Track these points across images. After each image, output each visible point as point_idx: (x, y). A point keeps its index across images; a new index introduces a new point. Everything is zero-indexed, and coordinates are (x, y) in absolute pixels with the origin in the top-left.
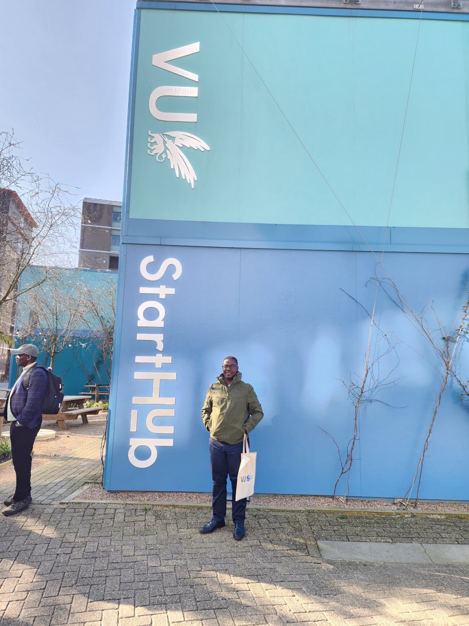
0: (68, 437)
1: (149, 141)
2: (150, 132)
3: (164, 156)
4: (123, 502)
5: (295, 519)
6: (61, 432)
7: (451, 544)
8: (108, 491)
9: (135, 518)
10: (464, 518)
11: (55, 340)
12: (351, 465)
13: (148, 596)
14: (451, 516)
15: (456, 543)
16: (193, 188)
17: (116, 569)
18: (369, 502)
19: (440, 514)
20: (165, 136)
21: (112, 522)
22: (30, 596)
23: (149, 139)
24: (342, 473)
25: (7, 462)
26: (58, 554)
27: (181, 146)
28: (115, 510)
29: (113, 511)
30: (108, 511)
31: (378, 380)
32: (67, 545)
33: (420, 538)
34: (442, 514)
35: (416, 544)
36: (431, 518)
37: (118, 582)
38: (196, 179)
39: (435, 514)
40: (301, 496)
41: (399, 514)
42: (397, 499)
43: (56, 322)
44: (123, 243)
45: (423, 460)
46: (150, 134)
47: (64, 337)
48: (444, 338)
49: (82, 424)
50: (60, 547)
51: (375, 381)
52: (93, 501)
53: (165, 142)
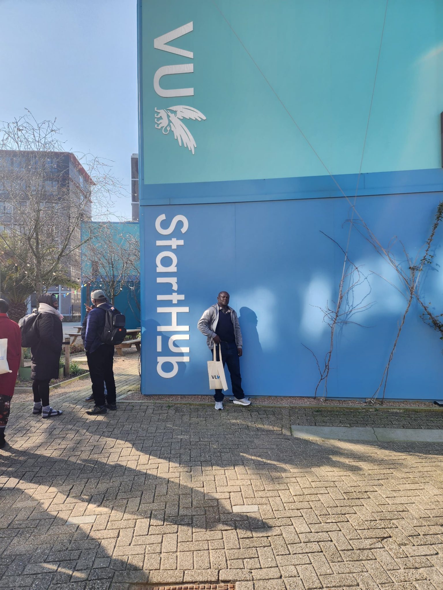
0: (123, 361)
1: (156, 116)
2: (156, 108)
3: (168, 129)
4: (153, 402)
5: (280, 412)
6: (119, 358)
7: (398, 428)
8: (144, 395)
9: (161, 412)
10: (420, 412)
11: (113, 285)
12: (328, 373)
13: (159, 454)
14: (408, 410)
15: (402, 427)
16: (193, 154)
17: (141, 439)
18: (344, 401)
19: (399, 409)
20: (168, 111)
21: (144, 414)
22: (83, 453)
23: (156, 115)
24: (321, 379)
25: (75, 378)
26: (104, 432)
27: (182, 118)
28: (147, 407)
29: (145, 407)
30: (142, 407)
31: (352, 306)
32: (110, 426)
33: (374, 424)
34: (401, 409)
35: (369, 428)
36: (391, 412)
37: (141, 447)
38: (196, 146)
39: (395, 409)
40: (290, 397)
41: (365, 409)
42: (368, 399)
43: (113, 270)
44: (140, 206)
45: (388, 368)
46: (156, 110)
47: (120, 282)
48: (410, 268)
49: (136, 352)
50: (106, 428)
51: (350, 306)
52: (132, 401)
53: (168, 116)
